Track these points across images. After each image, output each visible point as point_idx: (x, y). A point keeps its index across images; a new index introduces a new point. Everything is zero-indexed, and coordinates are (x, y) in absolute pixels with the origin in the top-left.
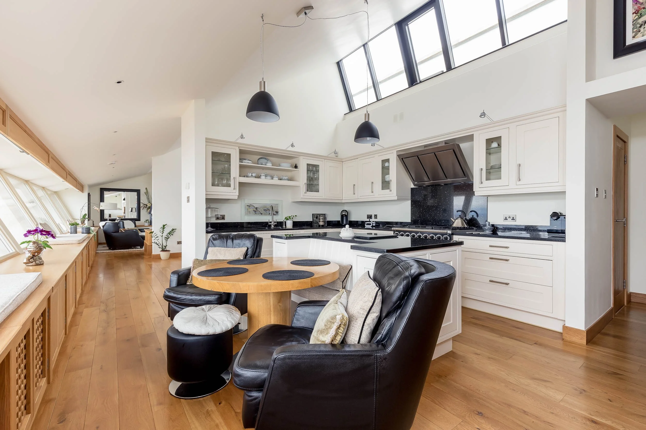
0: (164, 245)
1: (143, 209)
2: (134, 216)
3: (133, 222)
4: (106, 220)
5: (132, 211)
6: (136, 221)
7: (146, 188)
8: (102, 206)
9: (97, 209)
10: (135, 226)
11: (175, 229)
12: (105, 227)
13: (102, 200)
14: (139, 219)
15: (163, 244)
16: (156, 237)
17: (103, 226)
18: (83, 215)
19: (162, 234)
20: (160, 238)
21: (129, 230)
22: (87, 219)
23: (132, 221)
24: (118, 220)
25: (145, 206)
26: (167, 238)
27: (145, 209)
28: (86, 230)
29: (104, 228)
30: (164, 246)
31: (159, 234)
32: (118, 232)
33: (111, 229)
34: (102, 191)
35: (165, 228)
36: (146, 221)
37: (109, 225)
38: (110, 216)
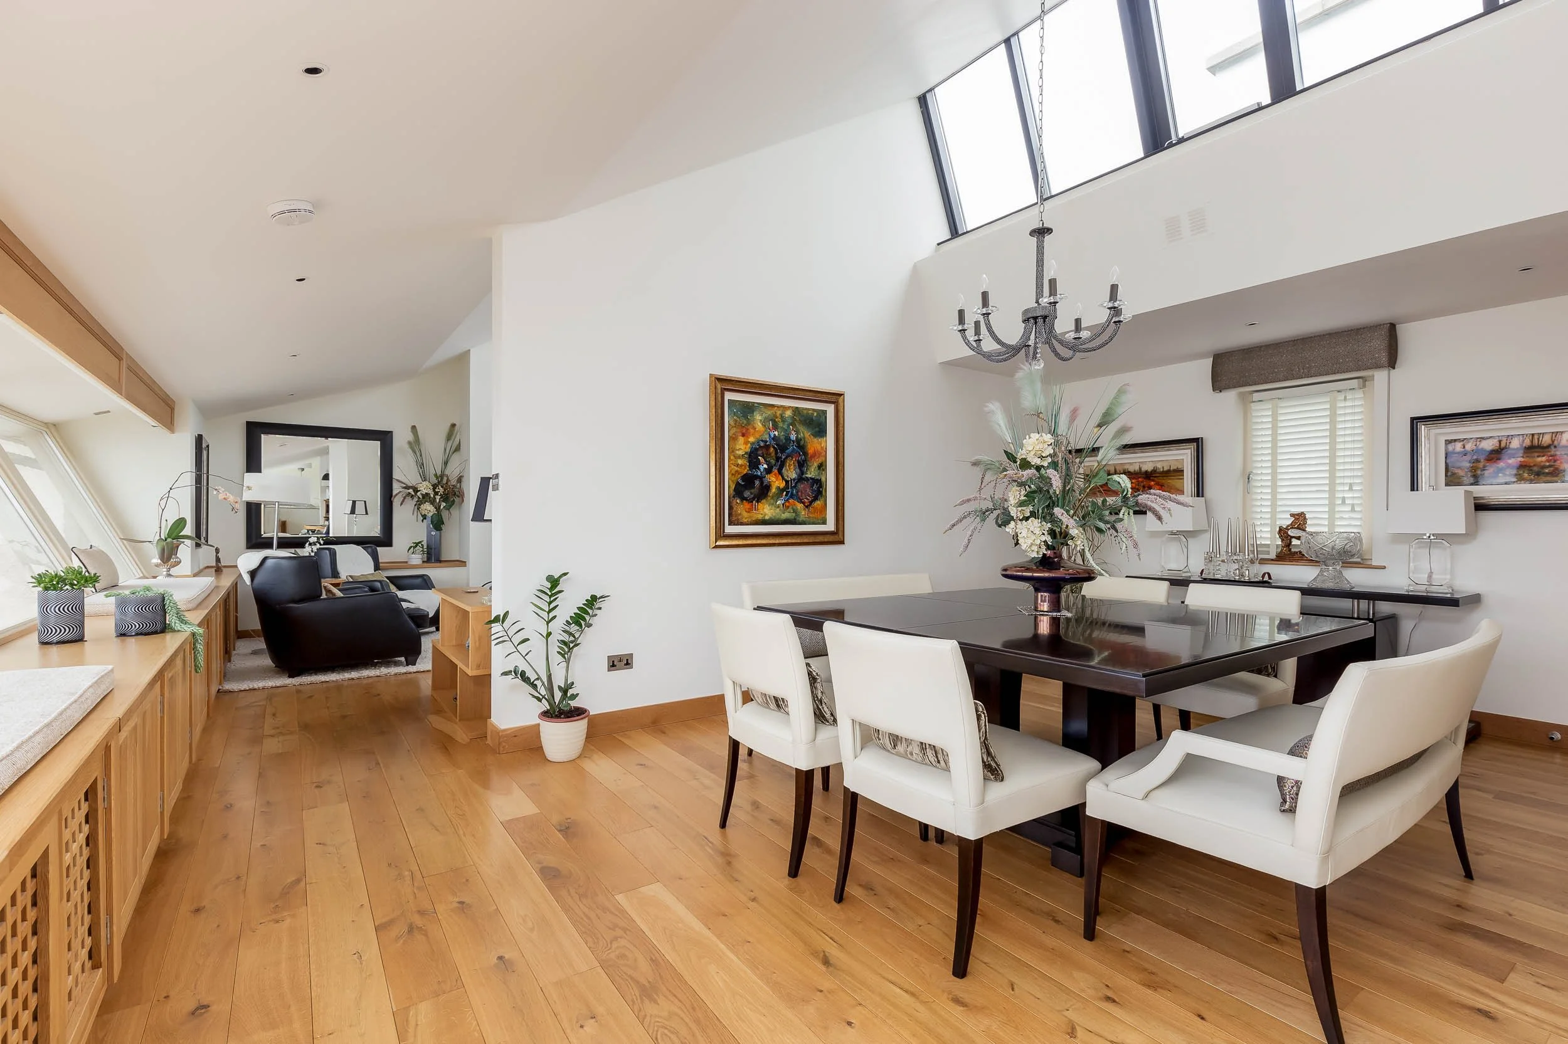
0: (559, 681)
1: (403, 501)
2: (371, 526)
3: (370, 550)
4: (267, 544)
5: (353, 512)
6: (378, 548)
7: (414, 427)
8: (249, 488)
9: (231, 498)
10: (377, 567)
11: (601, 597)
12: (259, 578)
13: (253, 463)
14: (386, 539)
15: (549, 677)
16: (517, 639)
17: (253, 574)
18: (170, 524)
19: (548, 623)
20: (537, 645)
21: (354, 584)
22: (188, 542)
23: (362, 548)
24: (314, 544)
25: (411, 491)
26: (568, 647)
27: (411, 504)
28: (138, 614)
29: (256, 581)
30: (559, 687)
31: (533, 626)
32: (316, 597)
33: (289, 587)
34: (255, 431)
35: (560, 592)
36: (416, 546)
37: (277, 569)
38: (283, 526)
